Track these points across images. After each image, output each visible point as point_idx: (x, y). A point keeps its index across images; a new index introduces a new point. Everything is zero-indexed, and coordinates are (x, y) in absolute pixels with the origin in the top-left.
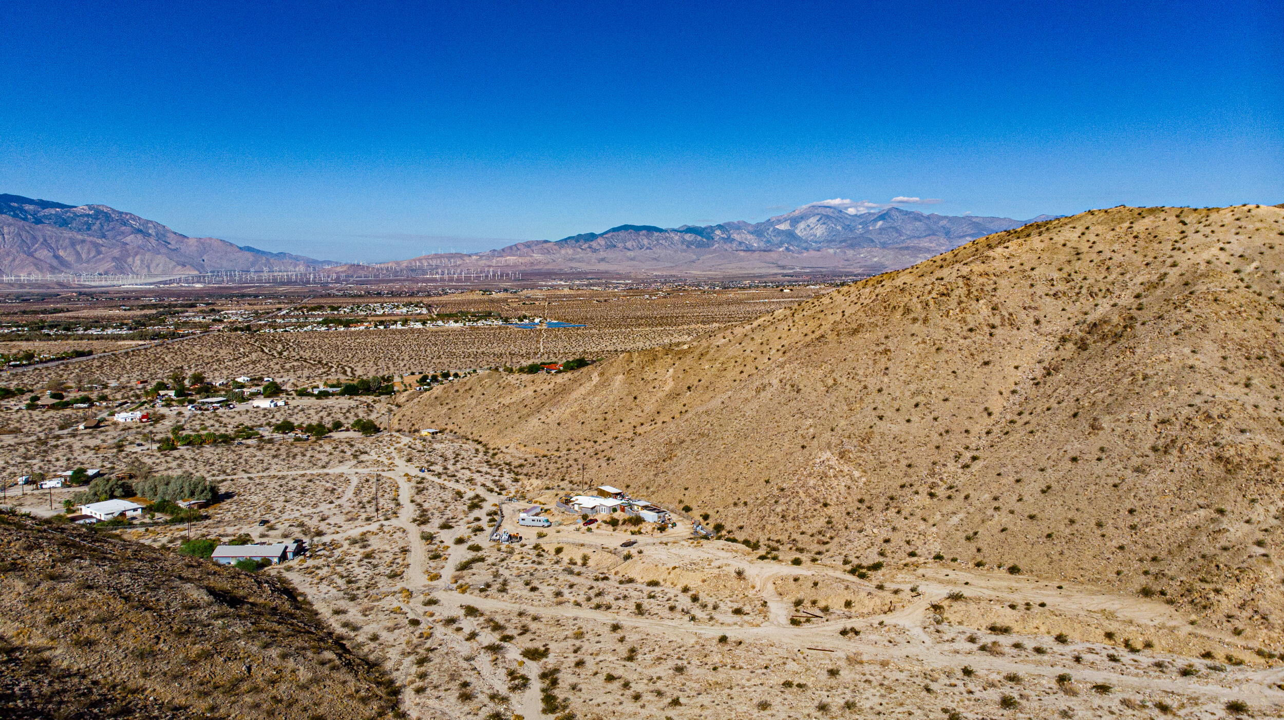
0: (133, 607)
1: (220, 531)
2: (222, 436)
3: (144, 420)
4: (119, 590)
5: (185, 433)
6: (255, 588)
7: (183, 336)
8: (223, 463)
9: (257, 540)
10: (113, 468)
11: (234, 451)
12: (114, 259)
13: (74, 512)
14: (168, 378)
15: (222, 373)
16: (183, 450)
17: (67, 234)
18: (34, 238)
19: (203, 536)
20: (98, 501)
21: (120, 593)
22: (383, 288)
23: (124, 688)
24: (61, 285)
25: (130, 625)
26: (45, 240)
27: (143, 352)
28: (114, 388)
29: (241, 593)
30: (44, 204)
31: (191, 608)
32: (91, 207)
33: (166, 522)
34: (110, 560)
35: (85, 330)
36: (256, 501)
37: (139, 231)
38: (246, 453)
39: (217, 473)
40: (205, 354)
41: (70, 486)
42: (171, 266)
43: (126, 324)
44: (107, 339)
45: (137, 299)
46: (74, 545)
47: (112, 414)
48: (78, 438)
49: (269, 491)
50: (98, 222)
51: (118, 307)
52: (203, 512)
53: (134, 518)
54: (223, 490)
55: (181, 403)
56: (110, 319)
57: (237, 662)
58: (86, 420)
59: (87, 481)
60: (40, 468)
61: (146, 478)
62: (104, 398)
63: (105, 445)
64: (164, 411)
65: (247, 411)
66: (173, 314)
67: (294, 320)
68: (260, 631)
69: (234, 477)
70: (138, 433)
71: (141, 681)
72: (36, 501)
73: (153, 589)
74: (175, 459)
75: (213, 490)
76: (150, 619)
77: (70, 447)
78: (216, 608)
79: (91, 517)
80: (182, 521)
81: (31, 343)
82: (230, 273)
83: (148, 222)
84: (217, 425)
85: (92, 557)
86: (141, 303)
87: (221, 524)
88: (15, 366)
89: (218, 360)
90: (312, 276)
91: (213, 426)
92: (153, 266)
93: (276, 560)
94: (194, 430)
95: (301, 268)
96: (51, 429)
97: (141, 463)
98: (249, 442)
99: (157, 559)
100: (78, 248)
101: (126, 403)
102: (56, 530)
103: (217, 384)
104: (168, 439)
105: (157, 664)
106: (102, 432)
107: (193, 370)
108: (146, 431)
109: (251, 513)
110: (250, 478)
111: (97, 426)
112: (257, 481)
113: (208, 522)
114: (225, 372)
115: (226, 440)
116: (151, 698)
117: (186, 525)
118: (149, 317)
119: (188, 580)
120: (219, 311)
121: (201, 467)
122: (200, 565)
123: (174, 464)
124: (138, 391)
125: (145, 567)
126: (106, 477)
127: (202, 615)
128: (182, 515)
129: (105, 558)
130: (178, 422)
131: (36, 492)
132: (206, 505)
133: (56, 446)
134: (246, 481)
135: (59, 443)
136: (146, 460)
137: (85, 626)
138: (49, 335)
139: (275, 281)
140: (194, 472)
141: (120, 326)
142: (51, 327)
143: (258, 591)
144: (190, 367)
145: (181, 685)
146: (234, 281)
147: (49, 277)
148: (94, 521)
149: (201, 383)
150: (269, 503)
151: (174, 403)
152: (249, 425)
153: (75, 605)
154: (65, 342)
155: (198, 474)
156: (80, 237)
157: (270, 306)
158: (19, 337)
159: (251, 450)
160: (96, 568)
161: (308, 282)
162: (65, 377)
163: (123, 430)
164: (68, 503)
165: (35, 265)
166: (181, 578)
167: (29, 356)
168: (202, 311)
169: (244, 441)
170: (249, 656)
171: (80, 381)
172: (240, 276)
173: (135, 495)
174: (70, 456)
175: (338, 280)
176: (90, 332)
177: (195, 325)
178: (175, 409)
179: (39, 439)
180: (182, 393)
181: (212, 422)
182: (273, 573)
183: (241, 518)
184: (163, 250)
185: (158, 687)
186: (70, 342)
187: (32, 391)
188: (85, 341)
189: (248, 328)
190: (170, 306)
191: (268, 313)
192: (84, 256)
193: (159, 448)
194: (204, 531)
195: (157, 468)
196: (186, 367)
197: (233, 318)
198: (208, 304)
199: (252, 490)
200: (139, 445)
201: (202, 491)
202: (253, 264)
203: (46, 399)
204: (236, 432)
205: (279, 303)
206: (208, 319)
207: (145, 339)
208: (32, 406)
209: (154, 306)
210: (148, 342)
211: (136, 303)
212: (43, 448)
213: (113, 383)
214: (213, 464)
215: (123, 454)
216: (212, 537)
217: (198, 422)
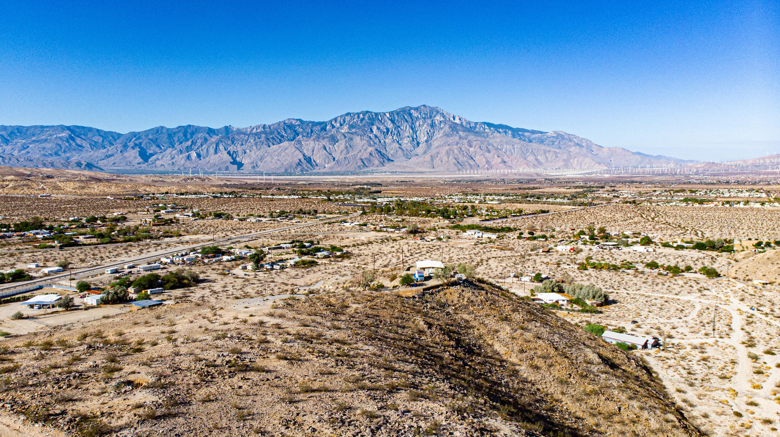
0: (559, 354)
1: (608, 322)
2: (613, 266)
3: (572, 251)
4: (553, 343)
5: (592, 261)
6: (626, 361)
7: (595, 205)
8: (612, 282)
9: (630, 332)
10: (554, 275)
11: (619, 276)
12: (564, 160)
13: (534, 296)
14: (586, 228)
15: (616, 228)
16: (590, 271)
17: (543, 147)
18: (528, 150)
19: (598, 323)
20: (546, 292)
21: (553, 345)
22: (732, 179)
23: (552, 397)
24: (537, 174)
25: (557, 364)
26: (532, 151)
27: (574, 213)
28: (558, 232)
29: (617, 362)
30: (533, 132)
31: (589, 363)
32: (555, 132)
33: (579, 311)
34: (550, 325)
35: (547, 199)
36: (631, 308)
37: (578, 144)
38: (627, 278)
39: (609, 287)
40: (607, 216)
41: (533, 282)
42: (593, 164)
43: (567, 197)
44: (557, 204)
45: (574, 182)
46: (533, 314)
47: (556, 246)
48: (539, 257)
49: (639, 303)
50: (558, 140)
51: (563, 187)
52: (599, 309)
53: (562, 305)
54: (611, 298)
55: (592, 243)
56: (559, 193)
57: (613, 402)
58: (543, 247)
59: (541, 281)
60: (521, 270)
61: (570, 284)
62: (553, 237)
63: (551, 262)
64: (583, 247)
65: (629, 252)
66: (591, 192)
67: (664, 198)
68: (627, 388)
69: (618, 291)
70: (568, 258)
71: (560, 396)
72: (518, 287)
73: (570, 347)
74: (586, 275)
75: (606, 297)
76: (567, 363)
77: (535, 261)
78: (602, 366)
79: (542, 300)
80: (587, 311)
81: (521, 204)
82: (626, 168)
83: (582, 139)
84: (611, 259)
85: (541, 322)
86: (575, 185)
87: (609, 318)
88: (514, 216)
89: (614, 220)
90: (679, 170)
91: (608, 259)
92: (583, 165)
93: (640, 347)
94: (598, 260)
95: (672, 165)
96: (527, 250)
97: (568, 275)
98: (629, 271)
99: (573, 331)
100: (547, 154)
101: (563, 240)
102: (526, 303)
103: (613, 235)
104: (583, 263)
105: (569, 389)
106: (550, 255)
107: (600, 225)
108: (572, 257)
109: (627, 315)
110: (628, 294)
111: (548, 252)
112: (632, 296)
113: (601, 315)
114: (618, 228)
115: (615, 268)
116: (565, 408)
117: (589, 314)
118: (579, 193)
119: (588, 347)
120: (617, 191)
121: (600, 282)
122: (595, 339)
123: (585, 278)
124: (570, 235)
125: (566, 334)
126: (551, 279)
127: (595, 369)
128: (587, 308)
129: (547, 324)
130: (589, 254)
131: (518, 282)
132: (601, 305)
133: (529, 260)
134: (625, 295)
135: (530, 258)
136: (570, 273)
137: (536, 358)
138: (530, 201)
139: (653, 173)
140: (596, 284)
141: (564, 198)
142: (531, 197)
143: (628, 363)
144: (598, 224)
145: (581, 406)
146: (627, 173)
147: (532, 170)
148: (543, 302)
149: (604, 233)
150: (638, 311)
151: (588, 243)
152: (630, 261)
153: (532, 346)
154: (536, 205)
155: (598, 286)
156: (548, 149)
157: (649, 189)
158: (517, 202)
159: (630, 276)
160: (543, 328)
161: (676, 174)
162: (535, 223)
163: (561, 255)
164: (532, 291)
165: (527, 164)
166: (584, 344)
167: (520, 211)
168: (607, 191)
169: (626, 271)
170: (620, 401)
171: (542, 227)
172: (632, 170)
173: (564, 292)
174: (534, 266)
175: (697, 173)
176: (548, 200)
177: (603, 199)
178: (589, 247)
179: (521, 255)
180: (592, 238)
181: (608, 257)
182: (638, 354)
183: (620, 317)
184: (589, 155)
185: (568, 402)
186: (539, 205)
187: (520, 230)
188: (546, 205)
189: (634, 202)
190: (590, 187)
191: (647, 193)
192: (549, 159)
193: (578, 268)
194: (599, 320)
195: (576, 279)
196: (596, 223)
197: (625, 196)
198: (611, 187)
199: (629, 301)
200: (568, 265)
201: (599, 297)
202: (640, 163)
203: (526, 235)
204: (622, 264)
205: (655, 187)
206: (611, 196)
207: (576, 206)
208: (519, 238)
209: (582, 187)
210: (577, 207)
211: (573, 185)
212: (523, 260)
213: (558, 229)
214: (607, 282)
215: (560, 269)
216: (603, 324)
217: (600, 256)
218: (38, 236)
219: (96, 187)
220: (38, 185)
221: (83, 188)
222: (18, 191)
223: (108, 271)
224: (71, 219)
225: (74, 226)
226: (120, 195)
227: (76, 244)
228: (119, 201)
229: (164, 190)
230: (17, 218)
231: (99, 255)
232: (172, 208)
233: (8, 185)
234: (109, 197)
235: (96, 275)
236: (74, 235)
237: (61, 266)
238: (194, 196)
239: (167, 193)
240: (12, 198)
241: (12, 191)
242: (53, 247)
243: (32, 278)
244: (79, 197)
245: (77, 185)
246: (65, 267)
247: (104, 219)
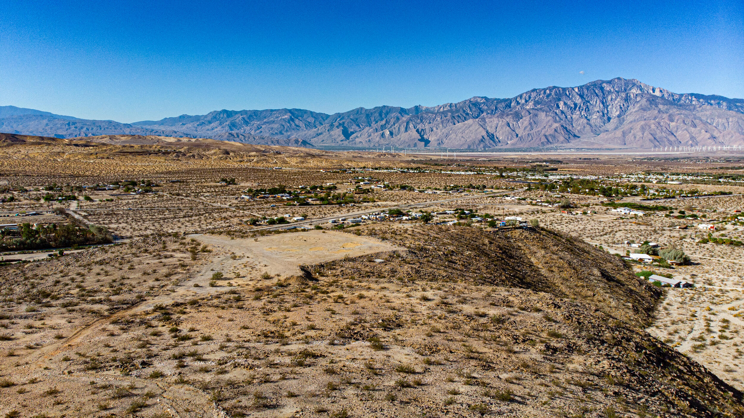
203: (676, 214)
218: (284, 198)
219: (311, 162)
220: (272, 160)
221: (303, 162)
222: (259, 164)
223: (330, 221)
224: (300, 187)
225: (303, 192)
226: (329, 169)
227: (308, 204)
228: (329, 174)
229: (362, 165)
230: (266, 185)
231: (323, 212)
232: (368, 181)
233: (253, 160)
234: (321, 171)
235: (324, 223)
236: (306, 198)
237: (303, 216)
238: (385, 171)
239: (365, 168)
240: (257, 170)
241: (256, 164)
242: (295, 205)
243: (289, 223)
244: (301, 170)
245: (299, 160)
246: (305, 217)
247: (321, 188)
